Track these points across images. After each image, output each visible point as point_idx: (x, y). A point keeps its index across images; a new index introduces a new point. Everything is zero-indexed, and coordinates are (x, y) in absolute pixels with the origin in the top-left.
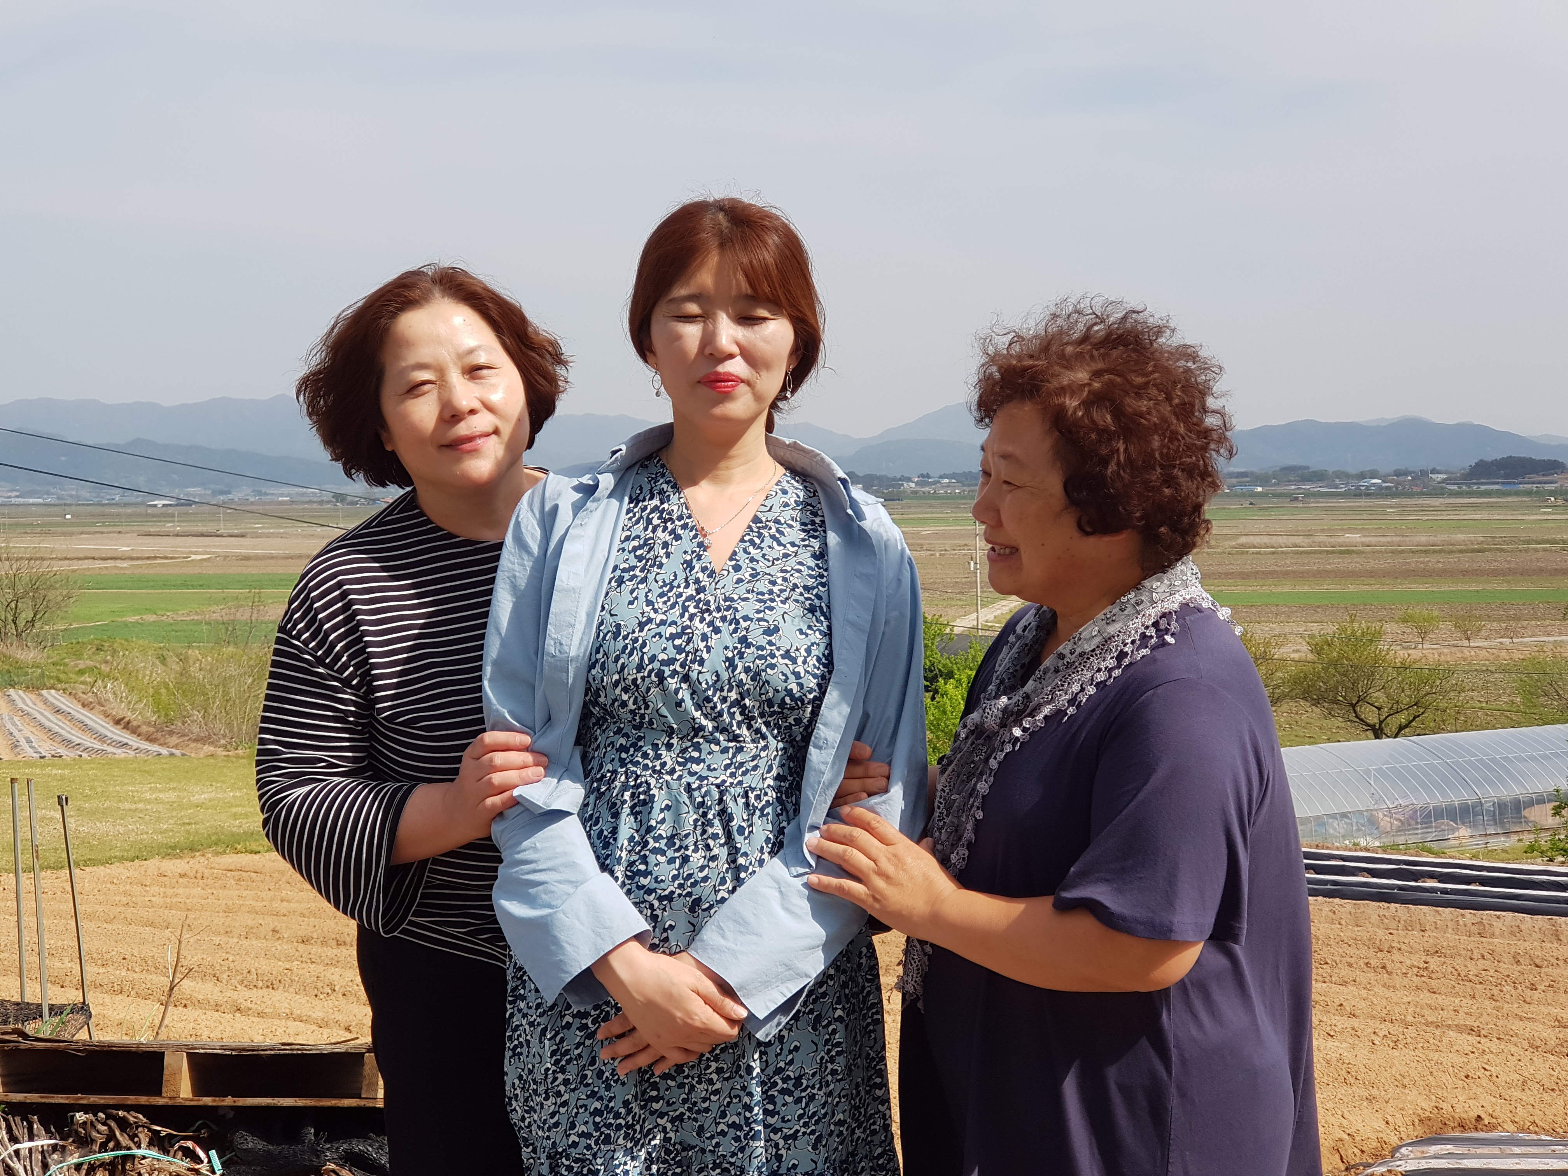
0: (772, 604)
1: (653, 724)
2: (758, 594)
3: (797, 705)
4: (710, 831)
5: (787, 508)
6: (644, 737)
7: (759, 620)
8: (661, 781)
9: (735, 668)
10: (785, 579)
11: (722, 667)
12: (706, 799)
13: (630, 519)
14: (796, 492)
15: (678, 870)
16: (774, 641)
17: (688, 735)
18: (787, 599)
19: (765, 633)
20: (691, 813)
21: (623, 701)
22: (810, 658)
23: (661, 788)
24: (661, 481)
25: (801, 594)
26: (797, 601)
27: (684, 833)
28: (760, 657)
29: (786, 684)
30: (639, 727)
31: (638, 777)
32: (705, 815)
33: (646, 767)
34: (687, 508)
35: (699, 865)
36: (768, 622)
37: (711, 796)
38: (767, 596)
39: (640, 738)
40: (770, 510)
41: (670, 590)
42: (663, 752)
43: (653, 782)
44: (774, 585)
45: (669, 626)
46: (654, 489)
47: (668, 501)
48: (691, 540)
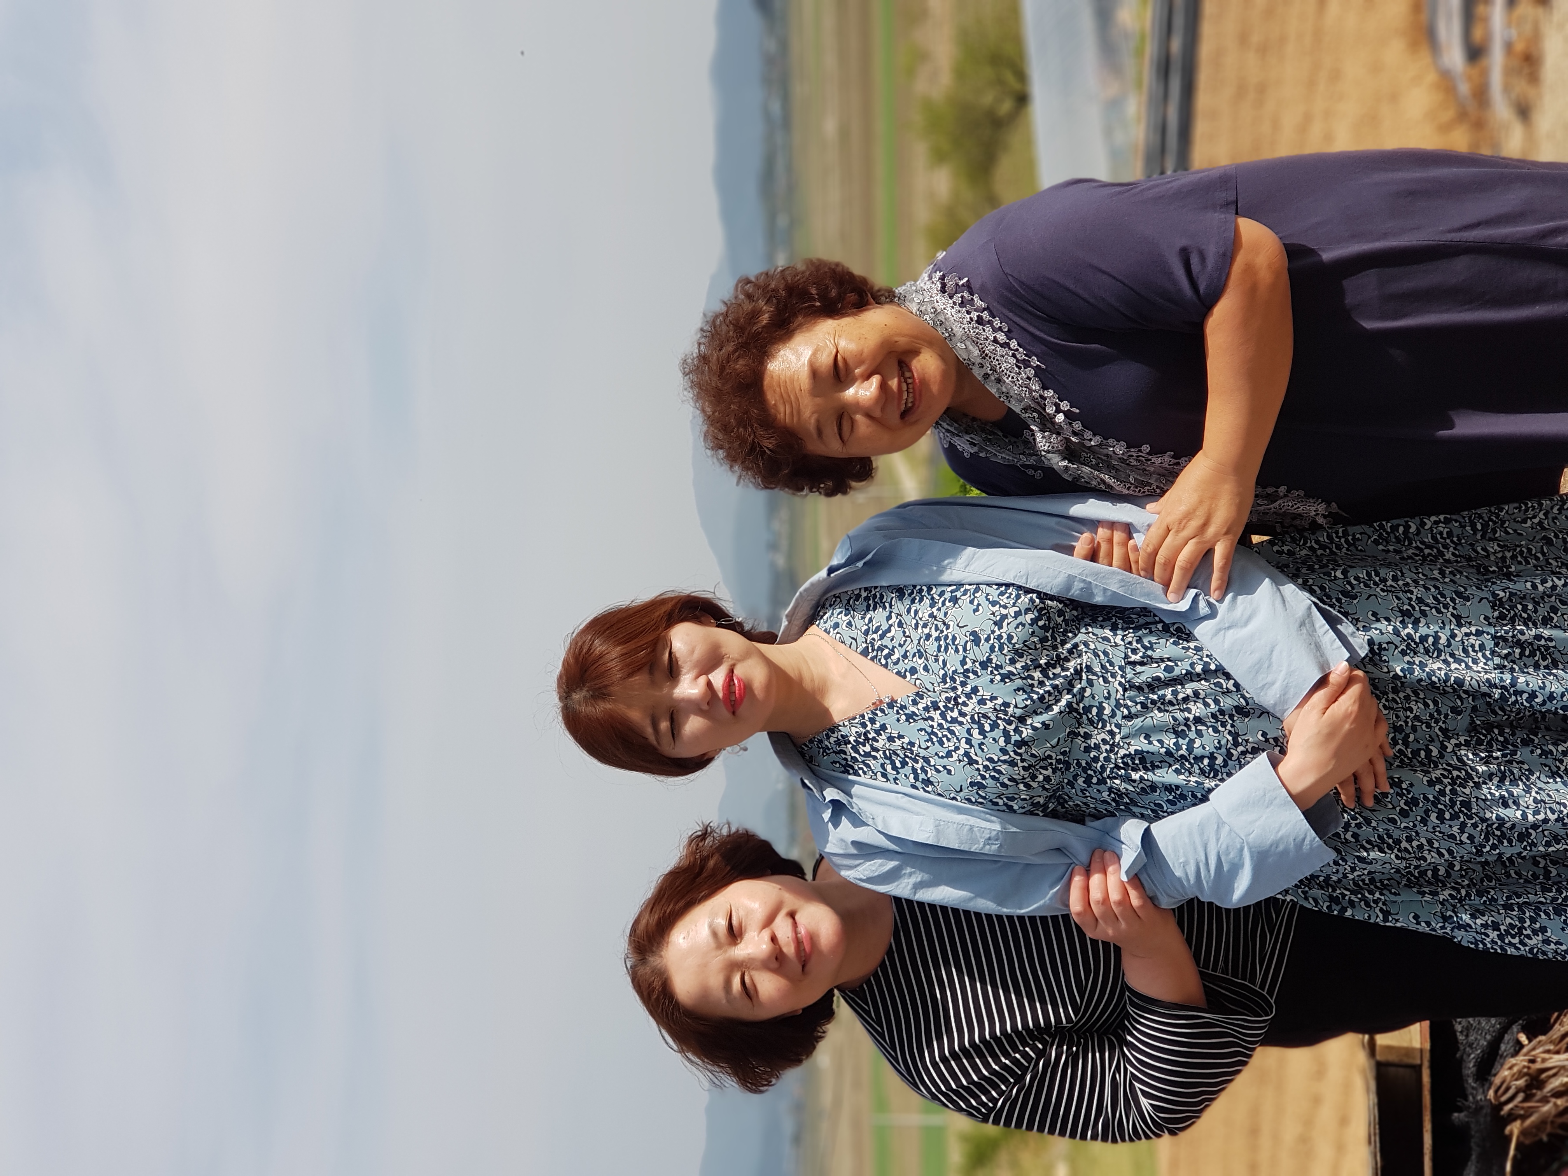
0: (950, 637)
1: (1065, 751)
2: (939, 651)
3: (1045, 614)
4: (1169, 697)
5: (853, 623)
6: (1078, 760)
7: (965, 650)
8: (1122, 744)
9: (1011, 673)
10: (925, 626)
11: (1010, 686)
12: (1138, 701)
13: (865, 773)
14: (836, 616)
15: (1208, 727)
16: (985, 636)
17: (1076, 717)
18: (944, 624)
19: (978, 645)
20: (1152, 714)
21: (1044, 780)
22: (1001, 602)
23: (1129, 744)
24: (827, 743)
25: (939, 609)
26: (946, 614)
27: (1172, 722)
28: (1001, 649)
29: (1027, 625)
30: (1068, 765)
31: (1117, 767)
32: (1153, 702)
33: (1107, 759)
34: (854, 718)
35: (1203, 707)
36: (967, 642)
37: (1136, 696)
38: (942, 643)
39: (1079, 764)
40: (855, 640)
41: (936, 735)
42: (1092, 742)
43: (1122, 752)
44: (931, 636)
45: (972, 736)
46: (834, 749)
47: (847, 736)
48: (886, 715)
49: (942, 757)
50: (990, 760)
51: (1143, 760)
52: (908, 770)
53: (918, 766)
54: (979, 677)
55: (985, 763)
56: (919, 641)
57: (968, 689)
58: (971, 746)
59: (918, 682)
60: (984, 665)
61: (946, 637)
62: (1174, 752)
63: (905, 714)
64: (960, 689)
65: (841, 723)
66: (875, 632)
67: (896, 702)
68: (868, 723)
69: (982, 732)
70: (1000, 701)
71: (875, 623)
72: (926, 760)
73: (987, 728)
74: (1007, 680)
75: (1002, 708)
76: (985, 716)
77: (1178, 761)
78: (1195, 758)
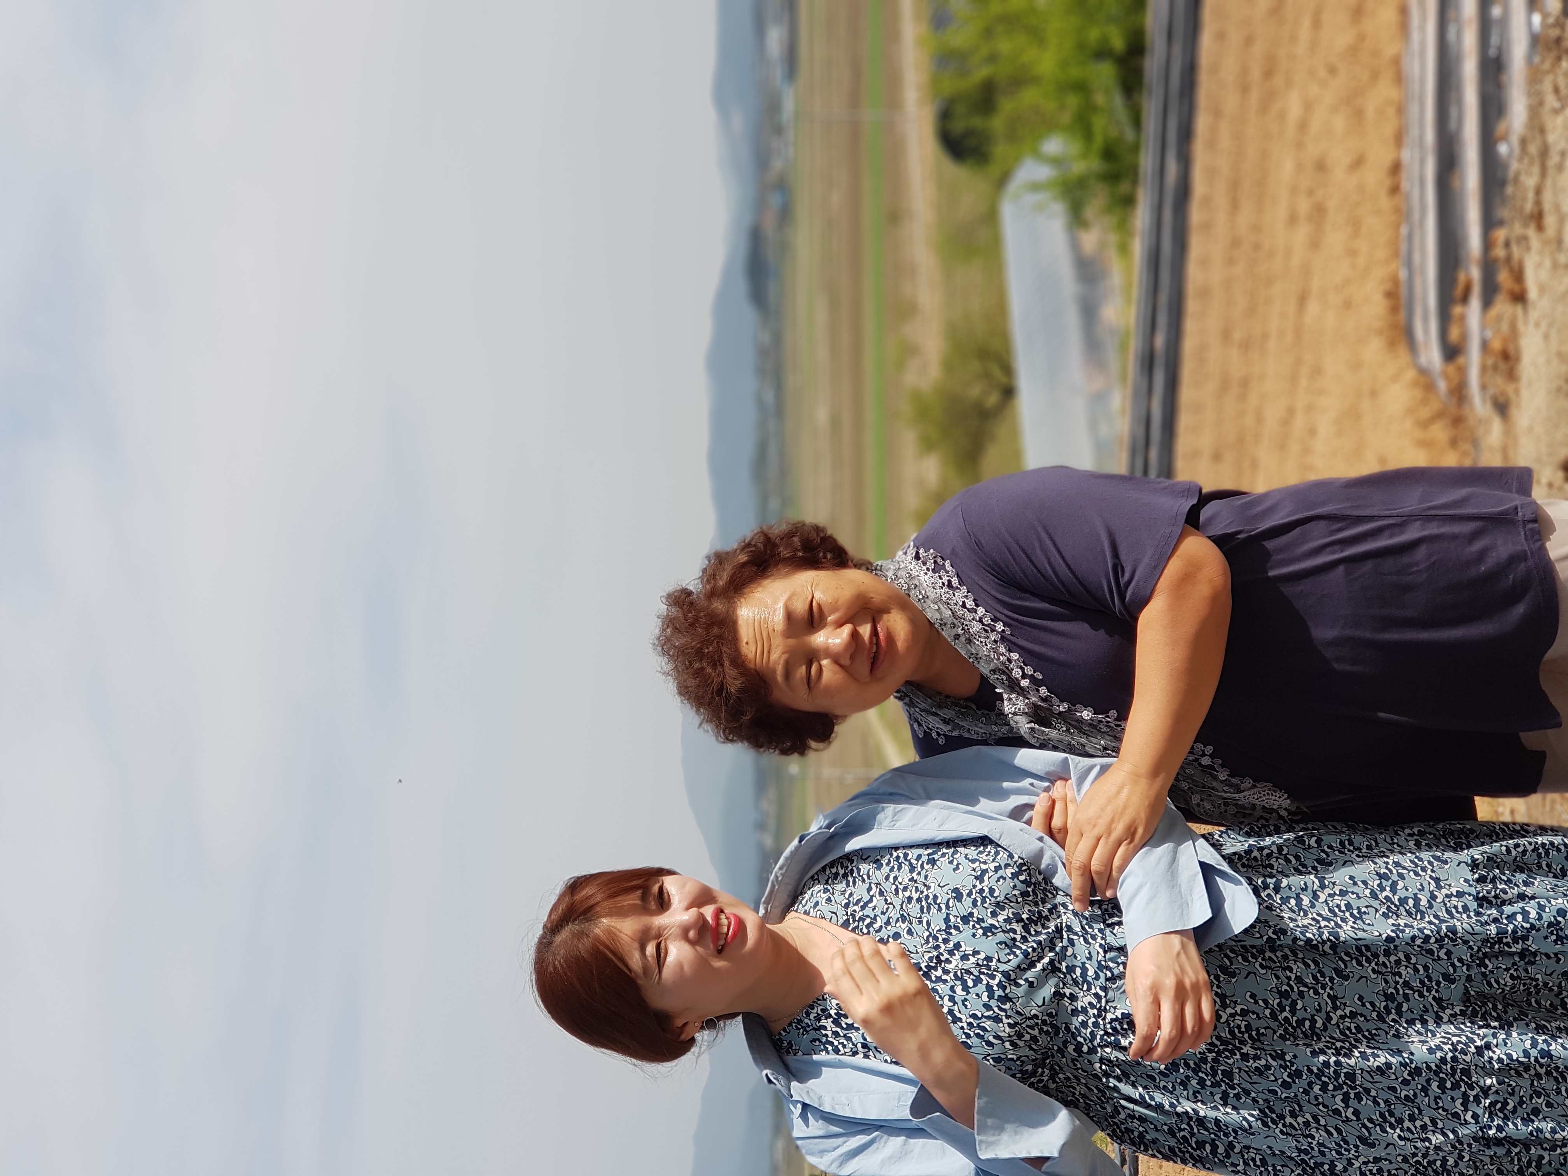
0: (932, 897)
2: (922, 912)
5: (833, 899)
6: (1066, 1024)
7: (947, 907)
8: (1108, 1008)
9: (993, 926)
11: (992, 941)
12: (1120, 961)
17: (1059, 977)
23: (1115, 1006)
24: (807, 1022)
28: (983, 902)
30: (1056, 1029)
31: (1107, 1033)
33: (1096, 1025)
37: (1117, 957)
39: (1067, 1029)
46: (815, 1026)
56: (901, 905)
64: (943, 947)
66: (857, 904)
71: (856, 897)
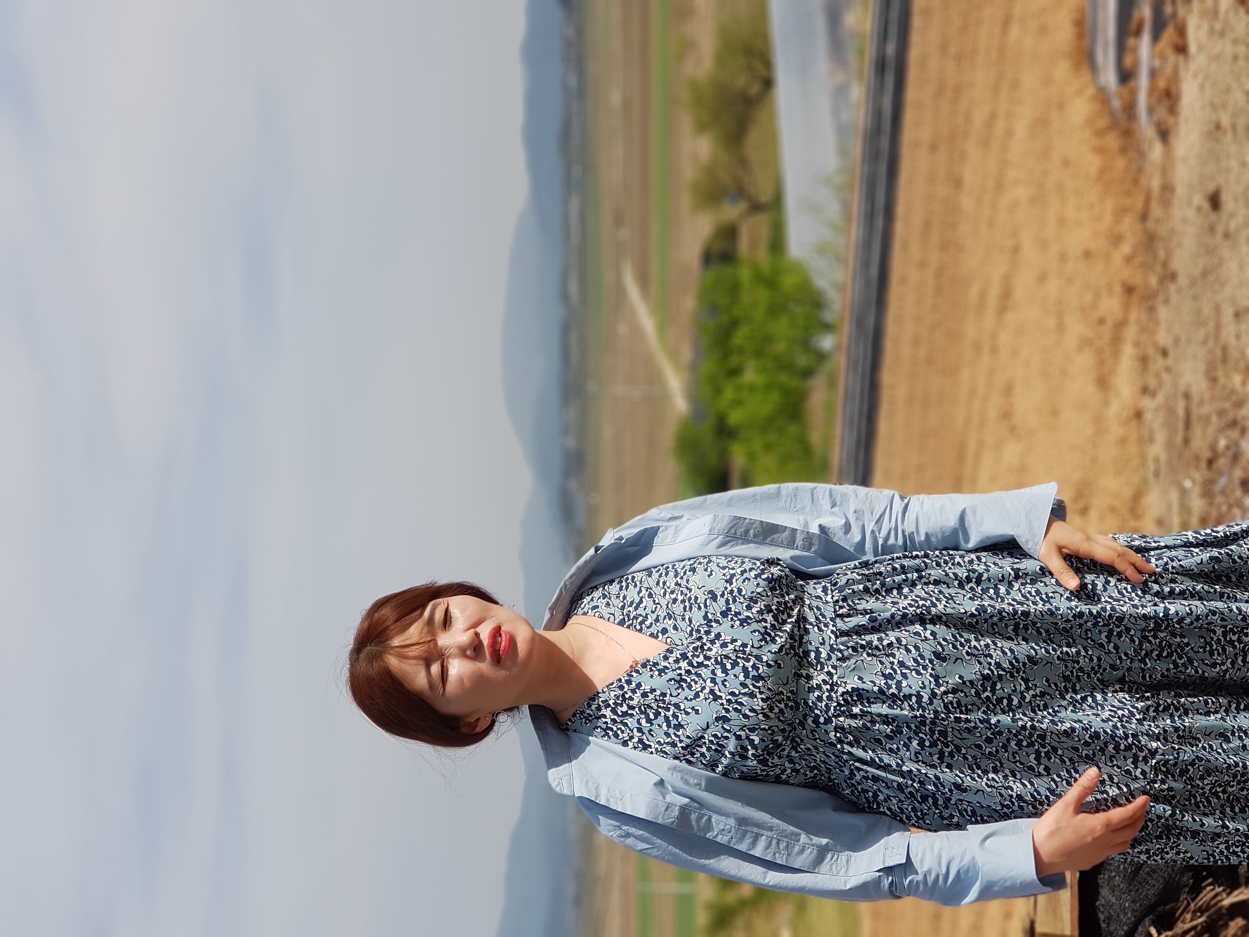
1: (793, 690)
4: (875, 642)
8: (839, 683)
9: (748, 617)
10: (672, 592)
11: (747, 629)
15: (911, 670)
16: (720, 593)
17: (798, 660)
19: (715, 600)
20: (862, 658)
22: (730, 566)
23: (845, 683)
24: (588, 712)
25: (682, 578)
26: (687, 581)
27: (879, 665)
32: (862, 647)
34: (612, 684)
35: (905, 652)
36: (706, 599)
37: (846, 642)
39: (806, 704)
40: (613, 615)
41: (685, 681)
42: (814, 683)
43: (841, 690)
44: (677, 600)
45: (716, 675)
46: (596, 715)
47: (607, 701)
48: (641, 674)
49: (691, 700)
50: (733, 694)
51: (860, 696)
52: (661, 719)
53: (669, 714)
54: (721, 624)
55: (727, 698)
56: (667, 605)
57: (712, 636)
58: (716, 684)
59: (669, 640)
60: (724, 614)
61: (690, 598)
62: (886, 690)
63: (658, 670)
64: (705, 638)
65: (601, 691)
66: (631, 605)
67: (649, 661)
68: (625, 685)
69: (725, 671)
70: (739, 643)
71: (629, 600)
72: (677, 706)
73: (729, 666)
74: (745, 624)
75: (741, 648)
76: (727, 657)
77: (890, 698)
78: (904, 696)
